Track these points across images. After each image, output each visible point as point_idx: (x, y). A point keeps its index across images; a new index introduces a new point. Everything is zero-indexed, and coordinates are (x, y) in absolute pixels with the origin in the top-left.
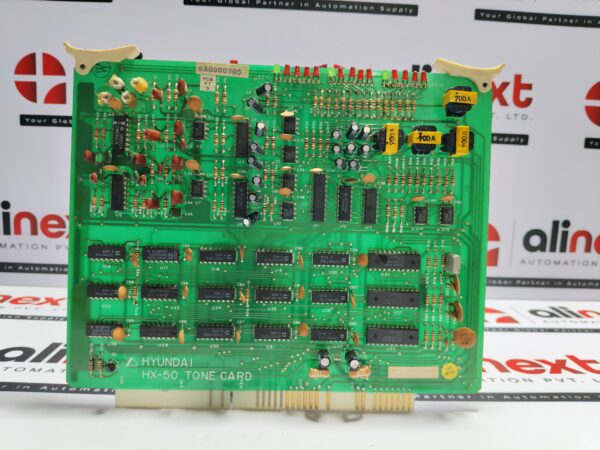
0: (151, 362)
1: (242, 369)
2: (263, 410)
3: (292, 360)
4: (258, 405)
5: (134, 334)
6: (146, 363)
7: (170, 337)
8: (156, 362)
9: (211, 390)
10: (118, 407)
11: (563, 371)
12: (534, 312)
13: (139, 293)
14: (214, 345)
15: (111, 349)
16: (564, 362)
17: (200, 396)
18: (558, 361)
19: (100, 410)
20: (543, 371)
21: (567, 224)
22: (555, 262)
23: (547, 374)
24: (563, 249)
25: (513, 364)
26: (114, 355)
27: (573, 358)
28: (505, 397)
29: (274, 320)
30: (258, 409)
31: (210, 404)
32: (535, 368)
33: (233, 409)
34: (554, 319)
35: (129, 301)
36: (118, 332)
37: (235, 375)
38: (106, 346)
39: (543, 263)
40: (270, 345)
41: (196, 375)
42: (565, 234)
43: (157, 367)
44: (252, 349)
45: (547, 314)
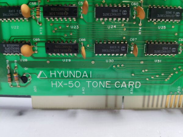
0: (58, 75)
1: (133, 79)
2: (148, 110)
3: (175, 71)
4: (143, 105)
5: (41, 52)
6: (53, 75)
7: (73, 52)
8: (62, 75)
9: (107, 95)
10: (34, 109)
13: (41, 14)
14: (110, 59)
15: (23, 64)
17: (98, 100)
19: (21, 112)
26: (26, 69)
29: (163, 37)
30: (143, 109)
31: (106, 105)
33: (124, 109)
35: (34, 22)
36: (25, 49)
37: (127, 83)
38: (19, 62)
40: (157, 59)
41: (95, 84)
43: (62, 78)
44: (142, 62)
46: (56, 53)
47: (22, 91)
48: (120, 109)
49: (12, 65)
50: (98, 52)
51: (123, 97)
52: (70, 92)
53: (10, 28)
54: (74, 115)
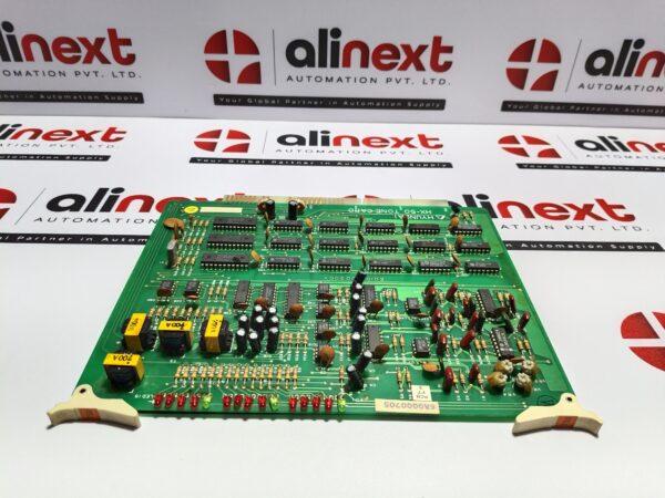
11: (587, 217)
12: (580, 144)
16: (591, 206)
18: (586, 206)
20: (567, 217)
21: (640, 43)
22: (617, 87)
23: (569, 221)
24: (628, 74)
25: (541, 209)
27: (601, 202)
28: (523, 245)
32: (560, 212)
34: (600, 152)
39: (603, 87)
42: (635, 55)
45: (593, 146)
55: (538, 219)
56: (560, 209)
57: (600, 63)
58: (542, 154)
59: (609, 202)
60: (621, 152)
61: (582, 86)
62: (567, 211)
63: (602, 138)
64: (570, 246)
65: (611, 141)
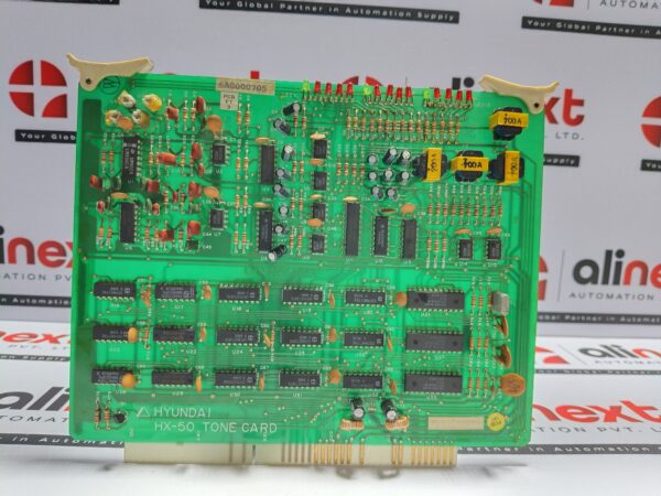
46: (165, 384)
47: (114, 436)
48: (251, 464)
49: (104, 397)
50: (219, 383)
51: (254, 447)
52: (180, 438)
53: (107, 350)
54: (183, 470)
55: (565, 422)
56: (585, 411)
57: (586, 272)
58: (548, 361)
59: (638, 404)
60: (630, 359)
61: (573, 295)
62: (594, 413)
63: (606, 347)
64: (611, 449)
65: (616, 349)
